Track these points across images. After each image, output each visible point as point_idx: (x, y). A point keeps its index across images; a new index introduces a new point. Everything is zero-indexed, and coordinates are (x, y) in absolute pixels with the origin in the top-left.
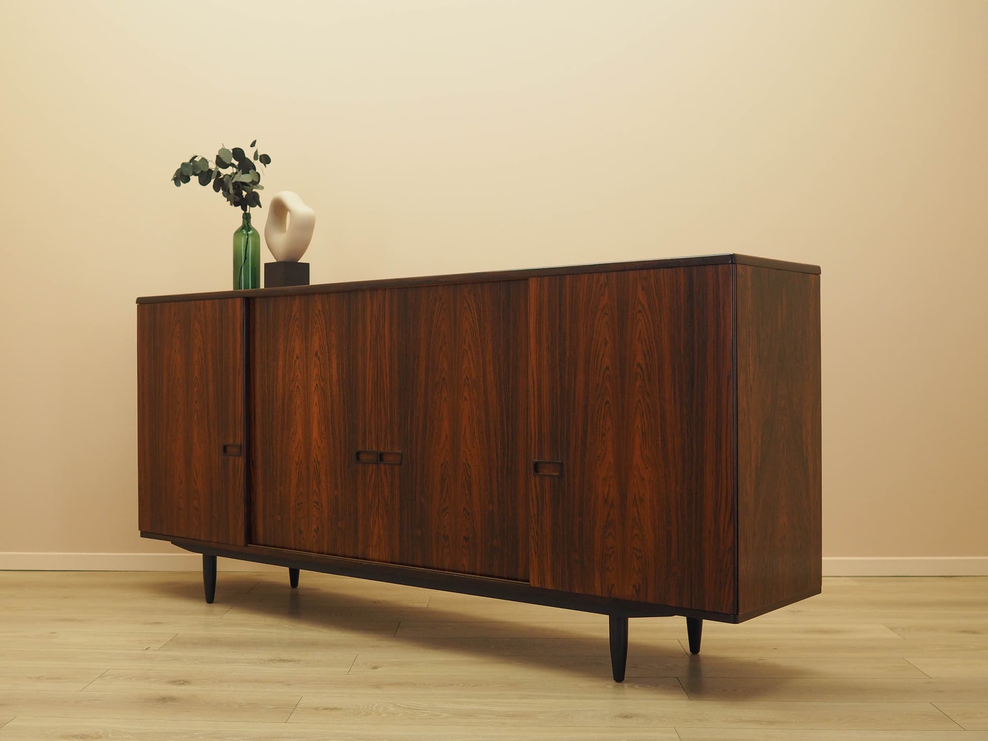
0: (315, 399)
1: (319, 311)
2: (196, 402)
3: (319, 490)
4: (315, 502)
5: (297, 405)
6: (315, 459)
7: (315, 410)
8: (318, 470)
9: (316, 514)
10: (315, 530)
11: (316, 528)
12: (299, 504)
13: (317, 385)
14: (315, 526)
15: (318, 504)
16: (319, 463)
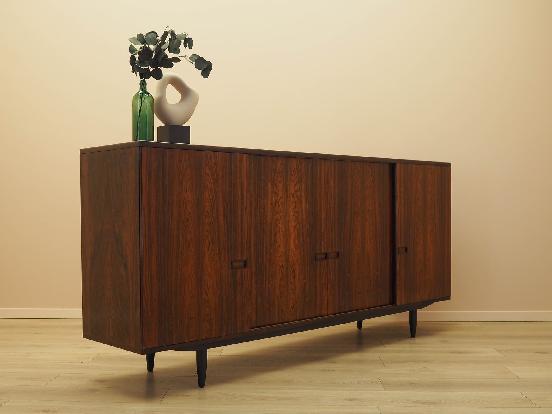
0: (292, 224)
1: (295, 169)
2: (208, 230)
3: (294, 281)
4: (292, 289)
5: (281, 229)
6: (292, 262)
7: (292, 231)
8: (294, 268)
9: (292, 297)
10: (291, 307)
11: (292, 306)
12: (281, 293)
13: (293, 215)
14: (291, 305)
15: (293, 290)
16: (294, 264)
